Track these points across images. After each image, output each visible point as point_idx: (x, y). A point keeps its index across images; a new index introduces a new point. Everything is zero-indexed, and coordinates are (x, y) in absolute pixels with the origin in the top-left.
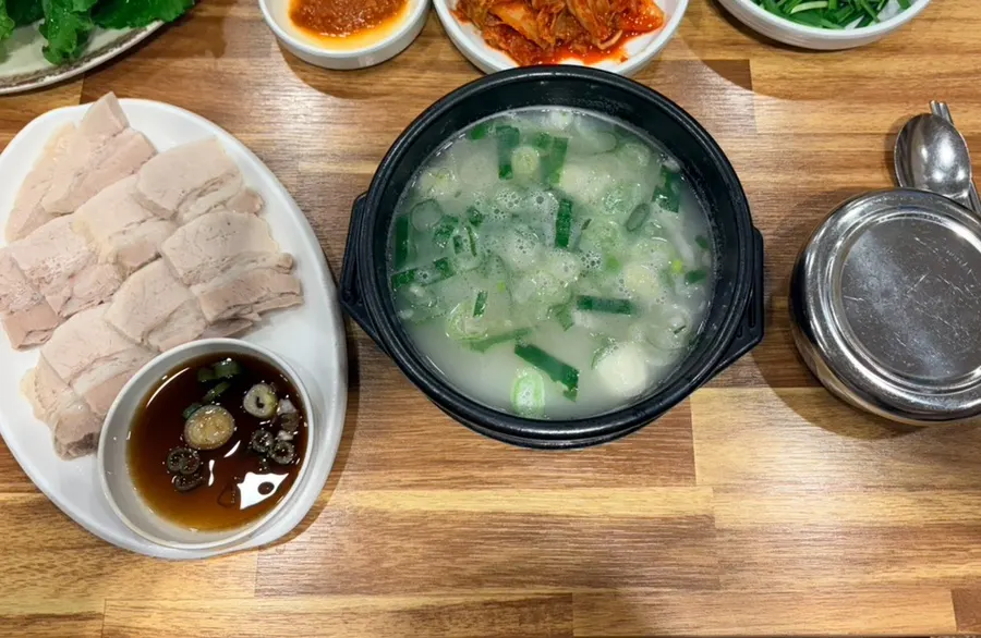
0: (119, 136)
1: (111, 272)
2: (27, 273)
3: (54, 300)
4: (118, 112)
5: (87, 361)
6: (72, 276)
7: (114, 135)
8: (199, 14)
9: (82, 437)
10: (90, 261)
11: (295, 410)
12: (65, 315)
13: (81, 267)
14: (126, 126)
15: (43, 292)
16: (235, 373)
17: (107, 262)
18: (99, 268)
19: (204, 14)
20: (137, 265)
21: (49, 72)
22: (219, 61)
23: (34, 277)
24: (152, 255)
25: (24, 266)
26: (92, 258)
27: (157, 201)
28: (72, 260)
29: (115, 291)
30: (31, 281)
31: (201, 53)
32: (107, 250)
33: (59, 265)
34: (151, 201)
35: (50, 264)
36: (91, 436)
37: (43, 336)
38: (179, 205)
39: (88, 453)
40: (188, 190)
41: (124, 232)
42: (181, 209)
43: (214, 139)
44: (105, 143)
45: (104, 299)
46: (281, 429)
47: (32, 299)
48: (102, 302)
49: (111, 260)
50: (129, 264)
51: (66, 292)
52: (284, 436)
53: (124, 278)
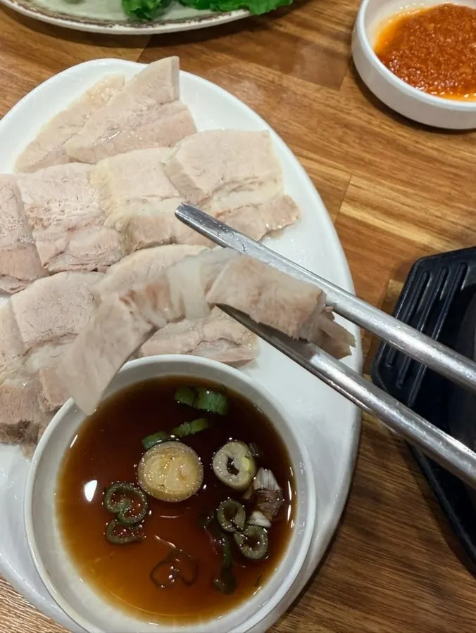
0: (164, 106)
1: (113, 240)
2: (26, 207)
3: (45, 249)
4: (175, 81)
5: (59, 332)
6: (71, 230)
7: (162, 104)
8: (278, 28)
9: (16, 421)
10: (98, 220)
11: (277, 488)
12: (51, 269)
13: (85, 222)
14: (177, 99)
15: (35, 234)
16: (218, 411)
17: (113, 227)
18: (104, 231)
19: (282, 29)
20: (148, 241)
21: (121, 23)
22: (284, 76)
23: (32, 215)
24: (167, 237)
25: (26, 199)
26: (99, 218)
27: (193, 178)
28: (78, 212)
29: (114, 262)
30: (27, 217)
31: (269, 64)
32: (120, 213)
33: (63, 211)
34: (185, 176)
35: (55, 207)
36: (26, 424)
37: (14, 286)
38: (216, 191)
39: (15, 443)
40: (228, 179)
41: (144, 201)
42: (215, 197)
44: (149, 108)
45: (99, 267)
46: (259, 510)
47: (19, 240)
48: (96, 270)
49: (119, 226)
50: (140, 237)
51: (60, 244)
53: (128, 252)
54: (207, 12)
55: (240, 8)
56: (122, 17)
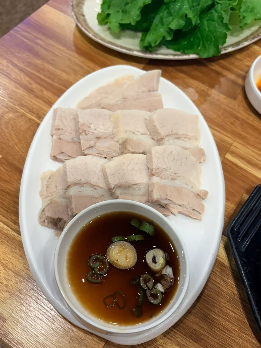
0: (151, 92)
1: (117, 147)
2: (80, 124)
3: (85, 144)
4: (158, 81)
5: (83, 180)
6: (98, 138)
7: (149, 91)
8: (210, 66)
9: (56, 217)
10: (110, 137)
11: (172, 276)
12: (86, 153)
13: (104, 136)
14: (157, 90)
15: (81, 137)
16: (150, 233)
17: (118, 142)
18: (112, 142)
19: (213, 68)
20: (133, 151)
22: (210, 89)
23: (82, 128)
24: (141, 151)
25: (80, 120)
26: (112, 136)
27: (158, 127)
28: (103, 131)
29: (114, 156)
30: (79, 128)
31: (203, 82)
32: (122, 136)
33: (96, 129)
34: (154, 126)
35: (92, 126)
36: (60, 220)
37: (66, 158)
38: (168, 136)
39: (52, 228)
40: (174, 132)
41: (134, 133)
42: (167, 139)
43: (197, 117)
44: (143, 92)
45: (107, 157)
46: (161, 283)
47: (72, 139)
48: (105, 158)
49: (120, 142)
50: (129, 148)
51: (92, 143)
52: (160, 287)
53: (122, 153)
54: (179, 53)
55: (195, 53)
56: (138, 48)
